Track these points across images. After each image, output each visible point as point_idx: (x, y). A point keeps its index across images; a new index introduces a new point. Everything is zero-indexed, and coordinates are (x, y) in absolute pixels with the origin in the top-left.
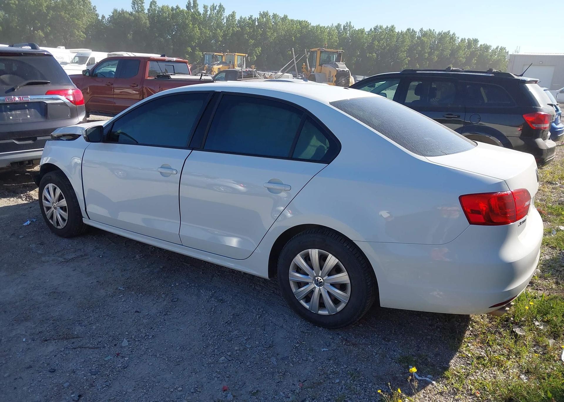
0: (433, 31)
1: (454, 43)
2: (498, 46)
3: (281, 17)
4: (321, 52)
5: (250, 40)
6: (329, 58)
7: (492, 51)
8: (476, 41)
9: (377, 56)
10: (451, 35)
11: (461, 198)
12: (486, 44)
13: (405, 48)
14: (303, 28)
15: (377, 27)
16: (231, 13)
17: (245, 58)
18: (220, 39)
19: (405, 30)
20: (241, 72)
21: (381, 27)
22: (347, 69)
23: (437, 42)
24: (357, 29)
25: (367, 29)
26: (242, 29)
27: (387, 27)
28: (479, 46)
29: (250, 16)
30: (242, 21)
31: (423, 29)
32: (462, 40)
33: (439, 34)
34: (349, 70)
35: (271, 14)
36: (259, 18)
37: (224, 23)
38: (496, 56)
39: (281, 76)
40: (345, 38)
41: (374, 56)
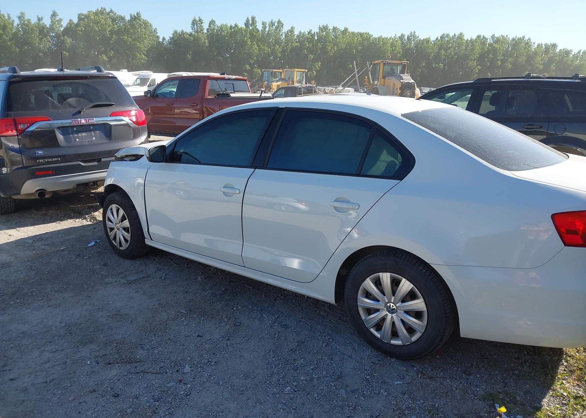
0: (506, 37)
1: (529, 49)
2: (581, 50)
3: (341, 30)
4: (384, 64)
5: (309, 55)
6: (392, 69)
7: (573, 55)
8: (554, 46)
9: (444, 66)
10: (526, 40)
11: (554, 217)
12: (566, 48)
13: (475, 56)
14: (364, 40)
15: (443, 35)
16: (289, 28)
17: (304, 74)
18: (279, 55)
19: (474, 37)
20: (301, 88)
21: (448, 36)
22: (413, 81)
23: (510, 48)
24: (422, 39)
25: (433, 39)
26: (301, 43)
27: (455, 34)
28: (558, 51)
29: (309, 31)
30: (301, 35)
31: (495, 35)
32: (538, 46)
33: (513, 39)
34: (414, 82)
35: (331, 27)
36: (318, 32)
37: (282, 38)
38: (578, 61)
39: (342, 91)
40: (409, 49)
41: (440, 66)
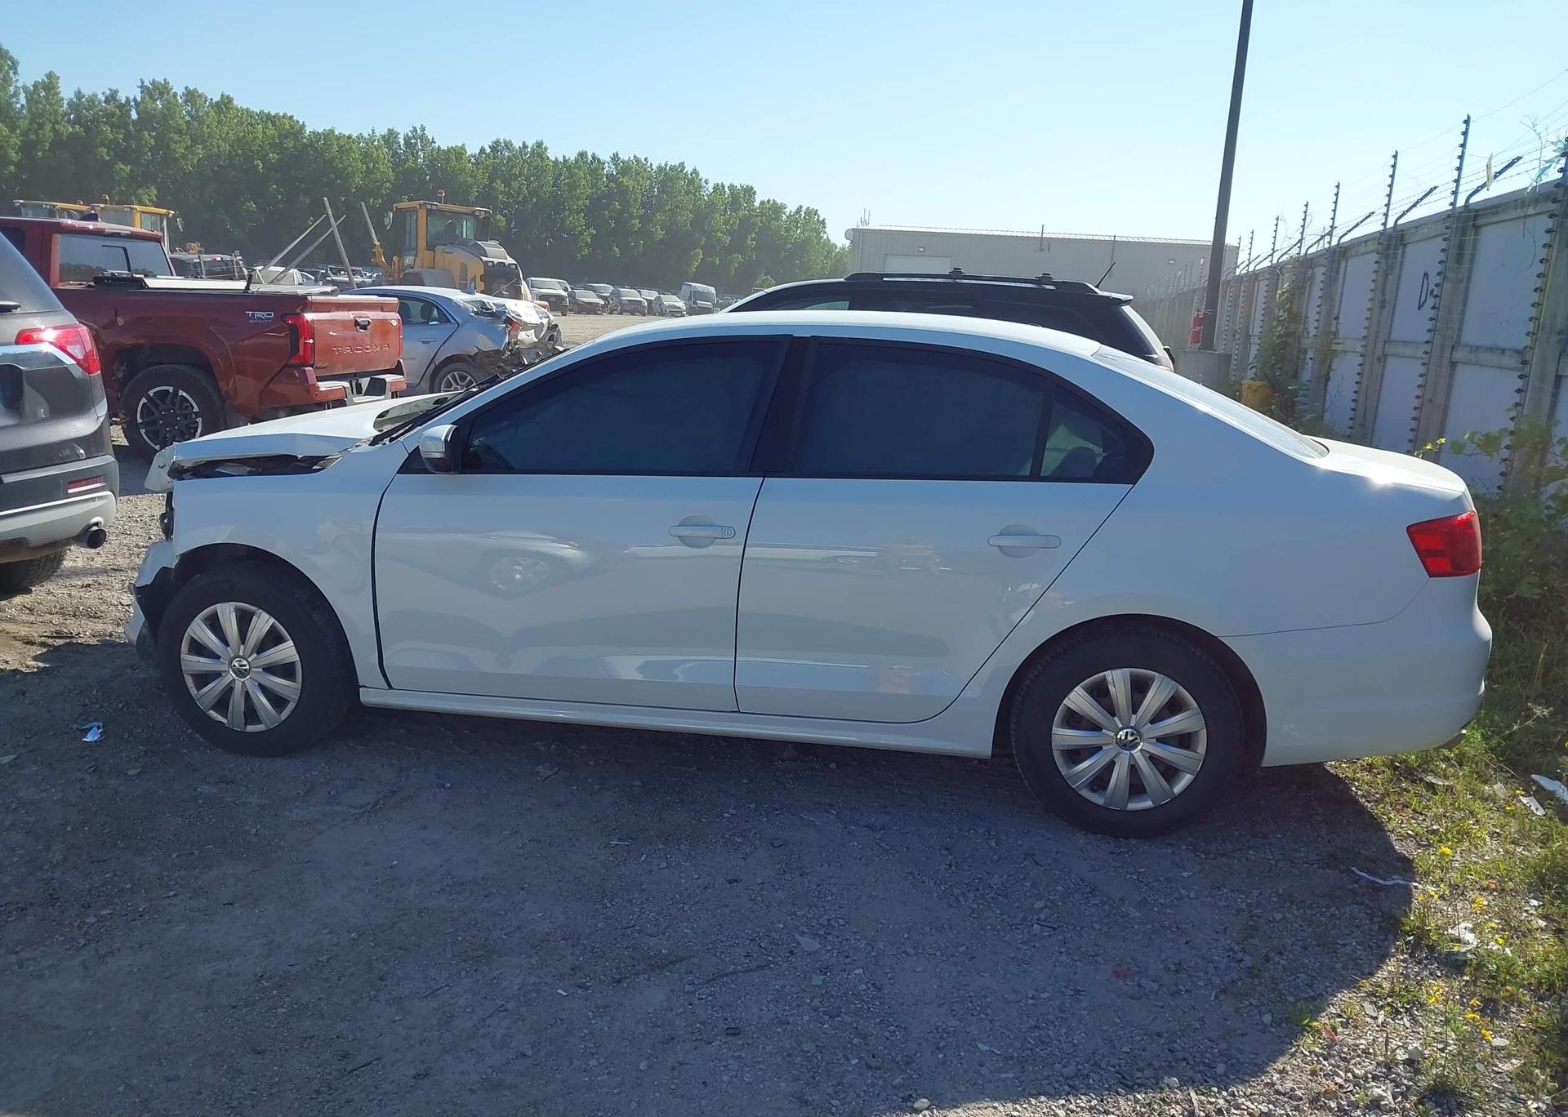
0: (644, 162)
1: (697, 194)
2: (801, 207)
3: (211, 99)
5: (117, 164)
6: (451, 228)
7: (787, 217)
8: (749, 192)
9: (509, 222)
10: (689, 173)
11: (1411, 530)
12: (774, 200)
13: (581, 203)
14: (284, 135)
15: (497, 142)
16: (41, 77)
17: (165, 222)
18: (14, 156)
19: (572, 156)
20: (200, 263)
21: (508, 145)
22: (510, 260)
23: (656, 190)
24: (444, 147)
25: (472, 150)
26: (88, 130)
27: (524, 143)
28: (757, 204)
29: (108, 92)
30: (80, 104)
31: (620, 156)
32: (716, 187)
33: (660, 169)
34: (515, 262)
35: (178, 89)
36: (139, 99)
37: (19, 106)
38: (798, 232)
40: (413, 171)
41: (499, 221)
